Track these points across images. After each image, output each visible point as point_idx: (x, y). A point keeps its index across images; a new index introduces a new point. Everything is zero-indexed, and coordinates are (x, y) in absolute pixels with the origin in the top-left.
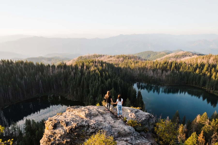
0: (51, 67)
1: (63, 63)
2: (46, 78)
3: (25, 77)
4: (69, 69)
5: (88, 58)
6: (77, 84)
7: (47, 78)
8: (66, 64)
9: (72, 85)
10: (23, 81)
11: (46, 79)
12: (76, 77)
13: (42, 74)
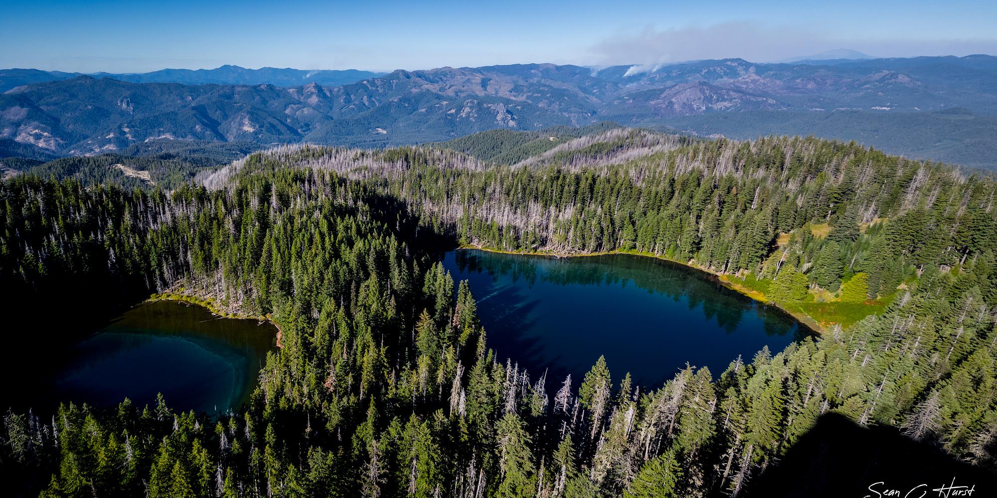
5: (283, 160)
6: (246, 261)
12: (241, 237)
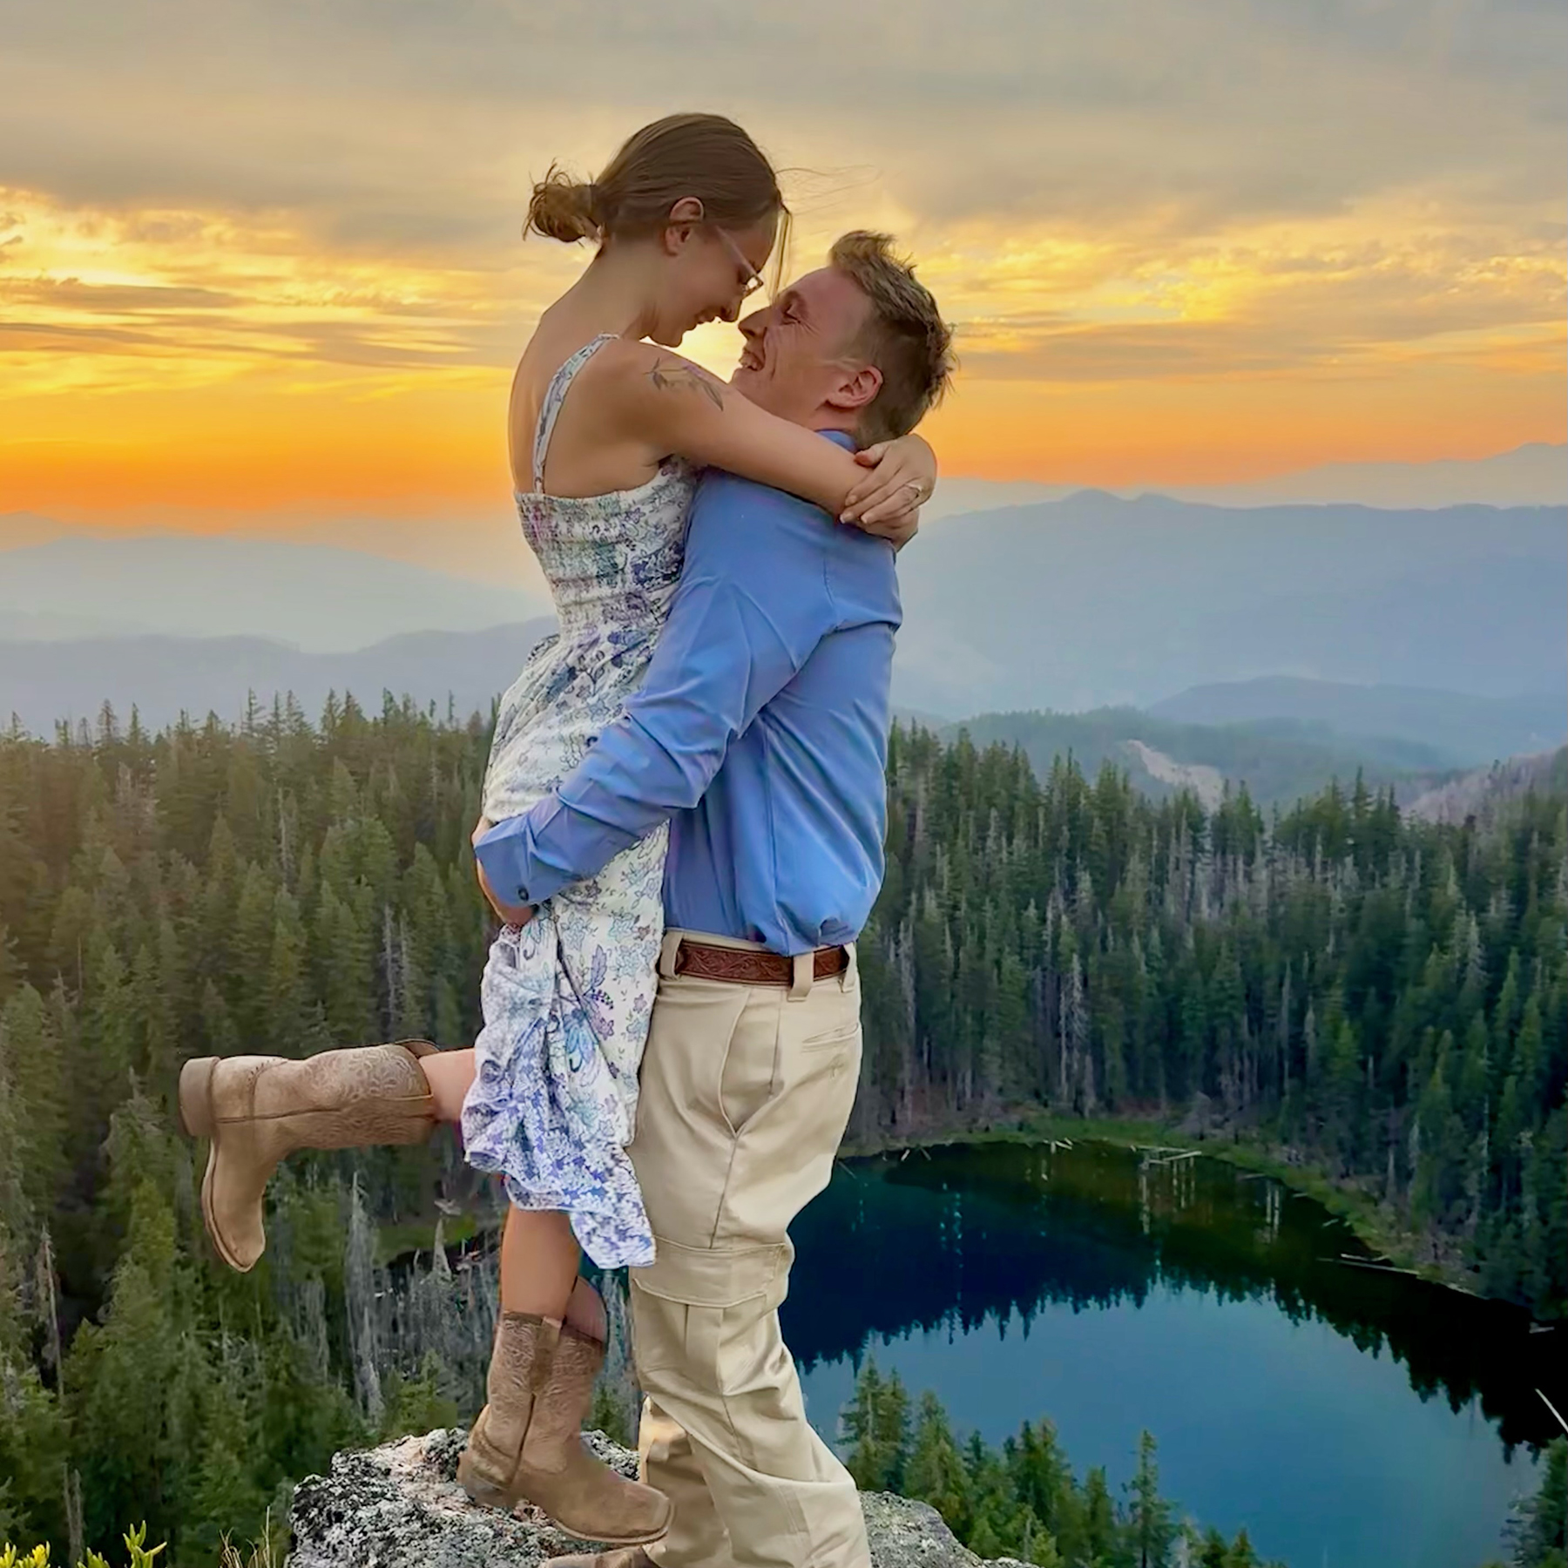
0: (1208, 825)
1: (1360, 797)
2: (1136, 943)
3: (931, 903)
4: (1429, 878)
6: (1511, 1081)
7: (1145, 947)
8: (1394, 809)
9: (1452, 1081)
10: (906, 946)
11: (1142, 958)
12: (1510, 982)
13: (1103, 894)
